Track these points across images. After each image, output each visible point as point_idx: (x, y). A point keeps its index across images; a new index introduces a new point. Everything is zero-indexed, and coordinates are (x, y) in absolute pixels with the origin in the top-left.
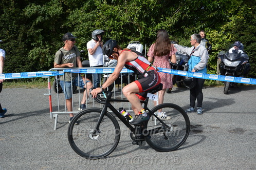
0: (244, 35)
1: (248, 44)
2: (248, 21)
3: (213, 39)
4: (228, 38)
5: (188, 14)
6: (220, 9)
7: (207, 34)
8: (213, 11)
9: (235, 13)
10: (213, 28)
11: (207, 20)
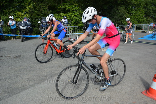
0: (33, 15)
1: (36, 19)
2: (34, 9)
3: (20, 16)
4: (27, 16)
5: (4, 3)
6: (21, 2)
7: (16, 14)
8: (18, 3)
9: (29, 5)
10: (19, 11)
11: (15, 7)
